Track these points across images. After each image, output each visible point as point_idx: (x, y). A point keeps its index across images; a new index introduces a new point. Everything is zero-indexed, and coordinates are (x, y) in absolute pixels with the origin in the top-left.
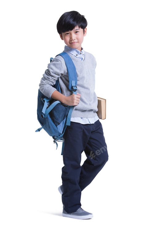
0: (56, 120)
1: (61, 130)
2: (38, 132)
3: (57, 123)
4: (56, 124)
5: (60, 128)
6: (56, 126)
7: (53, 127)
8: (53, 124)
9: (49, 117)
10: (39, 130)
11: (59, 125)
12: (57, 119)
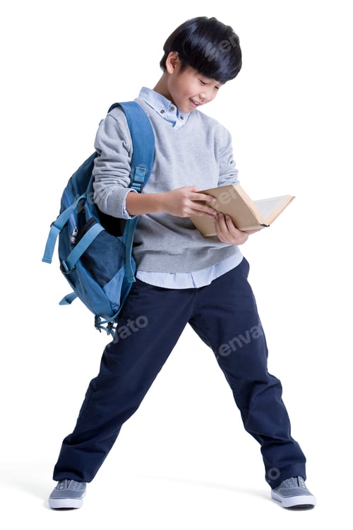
0: (98, 271)
1: (114, 294)
2: (67, 306)
3: (101, 279)
4: (99, 280)
5: (113, 292)
6: (102, 287)
7: (93, 290)
8: (92, 281)
9: (80, 266)
10: (68, 300)
11: (108, 282)
12: (103, 270)
